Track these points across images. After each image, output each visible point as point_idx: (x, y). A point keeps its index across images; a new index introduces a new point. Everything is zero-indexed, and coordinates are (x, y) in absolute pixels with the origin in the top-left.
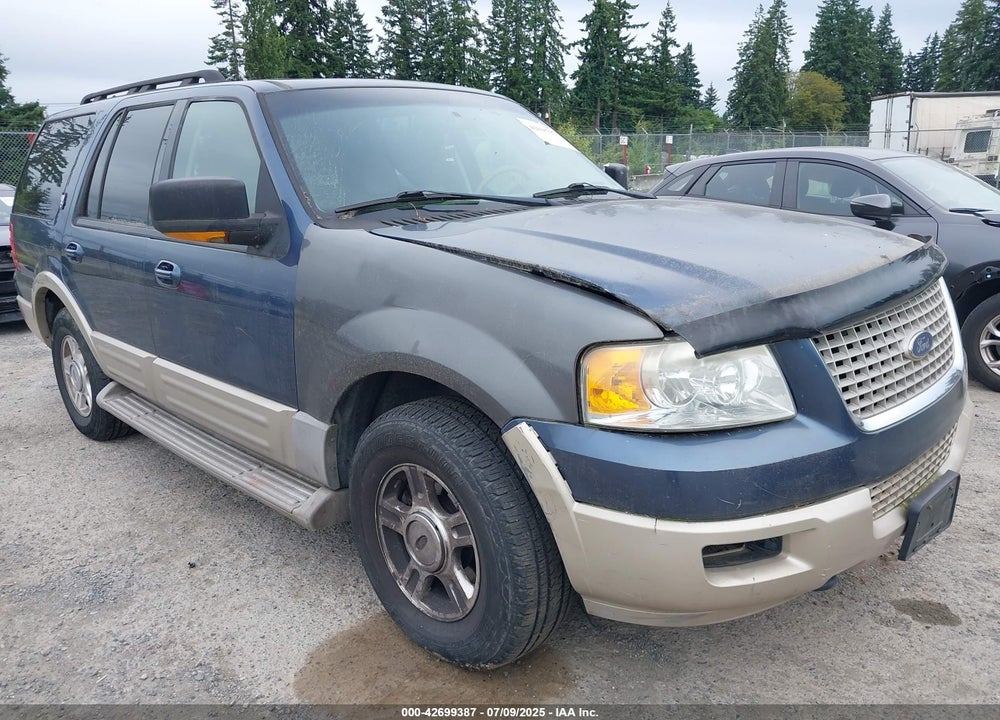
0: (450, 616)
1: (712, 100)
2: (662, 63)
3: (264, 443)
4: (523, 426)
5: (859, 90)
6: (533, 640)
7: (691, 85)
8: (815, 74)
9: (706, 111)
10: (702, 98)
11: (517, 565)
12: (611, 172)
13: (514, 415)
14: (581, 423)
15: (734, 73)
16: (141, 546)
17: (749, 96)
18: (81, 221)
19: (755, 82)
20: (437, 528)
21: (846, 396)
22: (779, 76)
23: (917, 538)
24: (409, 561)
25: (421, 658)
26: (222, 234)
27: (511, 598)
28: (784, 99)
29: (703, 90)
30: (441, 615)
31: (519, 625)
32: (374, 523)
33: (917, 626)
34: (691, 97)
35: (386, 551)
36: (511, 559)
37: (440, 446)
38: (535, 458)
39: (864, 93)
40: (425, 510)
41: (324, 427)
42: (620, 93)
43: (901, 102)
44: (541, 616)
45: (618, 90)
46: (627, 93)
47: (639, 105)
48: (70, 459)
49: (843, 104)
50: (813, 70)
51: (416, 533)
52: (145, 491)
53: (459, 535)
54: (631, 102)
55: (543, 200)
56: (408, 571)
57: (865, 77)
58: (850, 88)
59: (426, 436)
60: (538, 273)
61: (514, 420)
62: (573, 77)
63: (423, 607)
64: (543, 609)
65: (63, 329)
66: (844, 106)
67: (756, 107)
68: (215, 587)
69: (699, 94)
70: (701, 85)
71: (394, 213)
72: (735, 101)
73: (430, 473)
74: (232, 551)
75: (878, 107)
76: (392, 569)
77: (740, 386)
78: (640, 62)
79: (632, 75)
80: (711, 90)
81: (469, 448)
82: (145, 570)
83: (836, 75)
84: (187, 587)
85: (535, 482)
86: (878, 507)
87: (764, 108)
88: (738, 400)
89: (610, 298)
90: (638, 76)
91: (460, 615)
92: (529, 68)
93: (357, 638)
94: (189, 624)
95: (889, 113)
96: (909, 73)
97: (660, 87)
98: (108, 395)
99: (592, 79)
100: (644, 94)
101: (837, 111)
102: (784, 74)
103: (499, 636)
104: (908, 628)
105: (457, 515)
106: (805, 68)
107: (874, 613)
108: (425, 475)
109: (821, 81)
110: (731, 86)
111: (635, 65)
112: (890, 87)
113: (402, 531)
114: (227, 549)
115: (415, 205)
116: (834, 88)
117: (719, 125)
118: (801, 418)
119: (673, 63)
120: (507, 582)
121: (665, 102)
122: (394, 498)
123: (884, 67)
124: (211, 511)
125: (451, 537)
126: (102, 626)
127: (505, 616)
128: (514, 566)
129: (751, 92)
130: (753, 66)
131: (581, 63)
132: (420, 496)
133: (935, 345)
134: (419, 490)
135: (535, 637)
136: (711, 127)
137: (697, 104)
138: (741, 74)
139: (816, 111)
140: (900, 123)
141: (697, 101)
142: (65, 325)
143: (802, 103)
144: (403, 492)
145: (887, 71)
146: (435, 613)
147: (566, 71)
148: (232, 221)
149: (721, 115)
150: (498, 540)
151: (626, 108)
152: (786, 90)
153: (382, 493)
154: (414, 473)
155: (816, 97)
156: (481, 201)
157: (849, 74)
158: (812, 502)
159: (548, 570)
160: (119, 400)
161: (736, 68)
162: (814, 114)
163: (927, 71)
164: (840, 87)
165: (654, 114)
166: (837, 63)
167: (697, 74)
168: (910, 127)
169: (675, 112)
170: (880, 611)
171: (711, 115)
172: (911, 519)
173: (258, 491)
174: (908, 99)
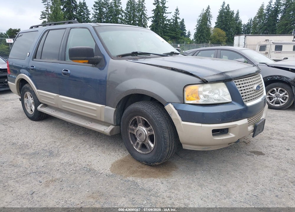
0: (147, 153)
1: (189, 35)
2: (175, 24)
3: (95, 115)
4: (170, 104)
5: (230, 34)
6: (168, 156)
7: (183, 30)
8: (218, 29)
9: (188, 38)
10: (186, 34)
11: (165, 137)
12: (178, 50)
13: (168, 102)
14: (184, 103)
15: (196, 27)
16: (58, 144)
17: (200, 34)
18: (35, 60)
19: (202, 30)
20: (144, 131)
21: (243, 98)
22: (208, 29)
23: (256, 133)
24: (137, 140)
25: (140, 164)
26: (87, 61)
27: (163, 145)
28: (210, 35)
29: (187, 32)
30: (145, 153)
31: (165, 152)
32: (127, 132)
33: (255, 156)
34: (183, 34)
35: (130, 139)
36: (163, 135)
37: (146, 110)
38: (173, 112)
39: (231, 34)
40: (141, 127)
41: (114, 109)
42: (163, 32)
43: (242, 37)
44: (170, 150)
45: (163, 31)
46: (165, 32)
47: (169, 36)
48: (29, 125)
49: (226, 37)
50: (218, 27)
51: (139, 133)
52: (54, 132)
53: (150, 132)
54: (166, 35)
55: (166, 55)
56: (136, 143)
57: (231, 30)
58: (228, 33)
59: (143, 108)
60: (173, 69)
61: (168, 103)
62: (150, 27)
63: (140, 151)
64: (171, 148)
65: (26, 90)
66: (226, 38)
67: (202, 37)
68: (81, 152)
69: (186, 33)
70: (186, 31)
71: (130, 57)
72: (196, 35)
73: (143, 118)
74: (83, 144)
75: (236, 38)
76: (132, 143)
77: (219, 95)
78: (169, 23)
79: (167, 27)
80: (189, 32)
81: (153, 111)
82: (61, 149)
83: (224, 29)
84: (74, 152)
85: (173, 117)
86: (249, 124)
87: (204, 38)
88: (219, 98)
89: (191, 74)
90: (168, 27)
91: (150, 152)
92: (137, 24)
93: (122, 161)
94: (78, 160)
95: (239, 40)
96: (244, 29)
97: (175, 31)
98: (41, 107)
99: (155, 28)
100: (170, 33)
101: (224, 39)
102: (210, 28)
103: (160, 155)
104: (253, 156)
105: (150, 127)
106: (215, 27)
107: (245, 154)
108: (142, 118)
109: (220, 30)
110: (195, 31)
111: (167, 24)
112: (239, 33)
113: (135, 133)
114: (82, 144)
115: (135, 55)
116: (224, 33)
117: (191, 42)
118: (233, 102)
119: (178, 24)
120: (162, 141)
121: (176, 35)
122: (133, 126)
123: (237, 27)
124: (74, 136)
125: (148, 133)
126: (55, 160)
127: (162, 149)
128: (164, 137)
129: (201, 33)
130: (201, 26)
131: (152, 23)
132: (140, 124)
133: (260, 89)
134: (140, 123)
135: (168, 155)
136: (189, 43)
137: (185, 36)
138: (197, 28)
139: (219, 39)
140: (242, 43)
141: (185, 35)
142: (27, 89)
143: (214, 36)
144: (135, 124)
145: (238, 28)
146: (143, 152)
147: (148, 25)
148: (90, 58)
149: (192, 39)
150: (160, 131)
151: (165, 36)
152: (210, 33)
153: (130, 124)
154: (139, 118)
155: (219, 35)
156: (151, 54)
157: (227, 29)
158: (235, 121)
159: (172, 139)
160: (44, 108)
161: (196, 26)
162: (218, 40)
163: (249, 29)
164: (225, 32)
165: (173, 38)
166: (224, 26)
167: (185, 27)
168: (245, 44)
169: (179, 38)
170: (246, 153)
171: (189, 39)
172: (255, 127)
173: (93, 127)
174: (244, 36)
